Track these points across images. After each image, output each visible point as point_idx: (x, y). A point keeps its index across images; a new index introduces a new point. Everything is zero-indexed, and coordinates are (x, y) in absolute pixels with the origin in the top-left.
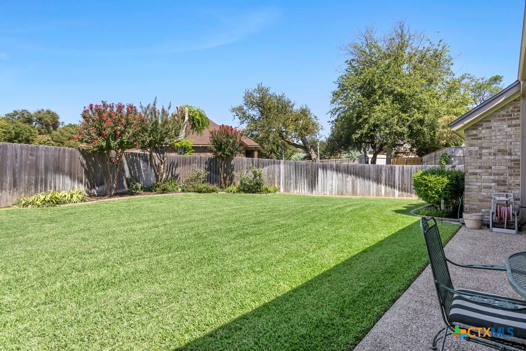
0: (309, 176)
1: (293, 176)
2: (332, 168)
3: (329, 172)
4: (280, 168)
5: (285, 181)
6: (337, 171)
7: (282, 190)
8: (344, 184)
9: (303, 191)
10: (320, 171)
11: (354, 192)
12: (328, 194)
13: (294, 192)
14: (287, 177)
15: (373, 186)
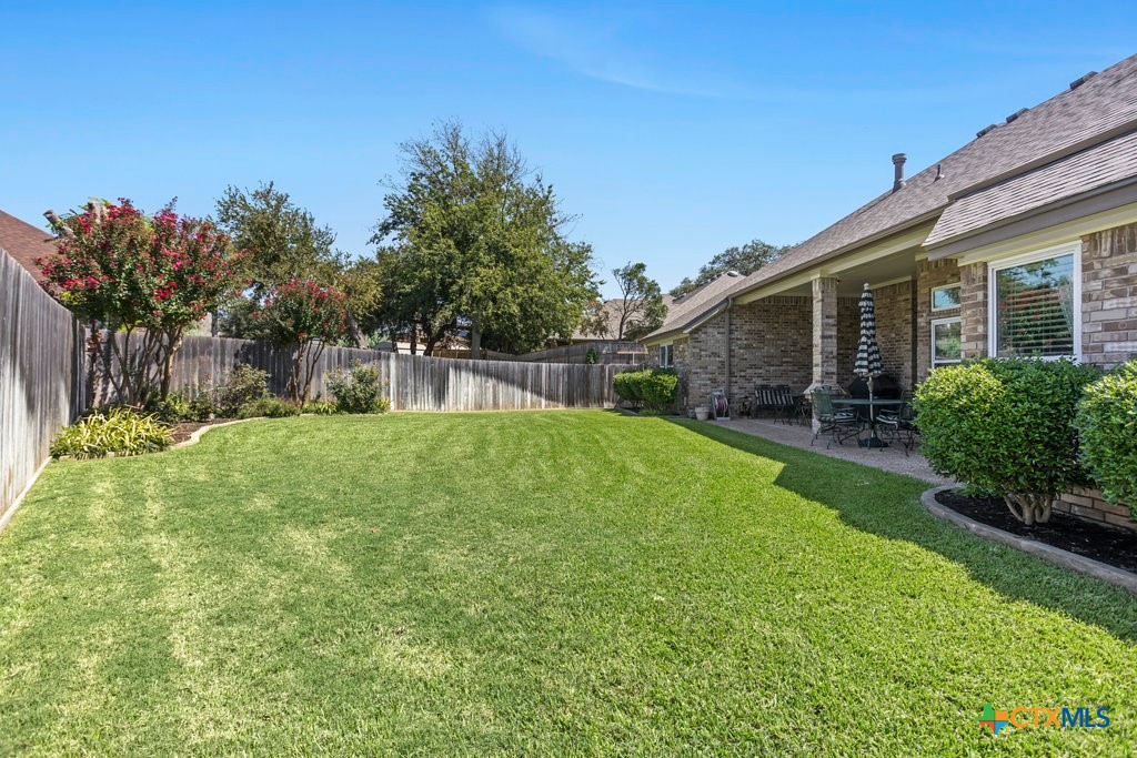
0: (436, 379)
1: (410, 381)
2: (467, 368)
3: (463, 374)
4: (388, 367)
5: (398, 390)
6: (474, 372)
7: (393, 406)
8: (482, 393)
9: (425, 406)
10: (451, 372)
11: (496, 405)
12: (462, 409)
13: (413, 408)
14: (401, 383)
15: (518, 392)
